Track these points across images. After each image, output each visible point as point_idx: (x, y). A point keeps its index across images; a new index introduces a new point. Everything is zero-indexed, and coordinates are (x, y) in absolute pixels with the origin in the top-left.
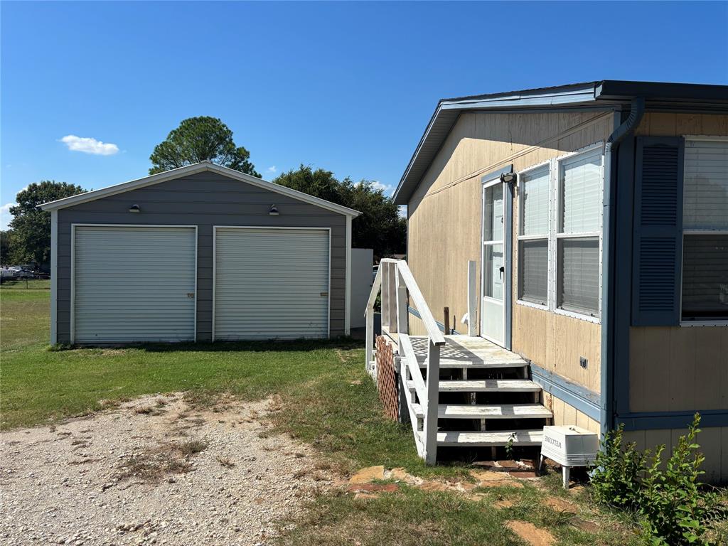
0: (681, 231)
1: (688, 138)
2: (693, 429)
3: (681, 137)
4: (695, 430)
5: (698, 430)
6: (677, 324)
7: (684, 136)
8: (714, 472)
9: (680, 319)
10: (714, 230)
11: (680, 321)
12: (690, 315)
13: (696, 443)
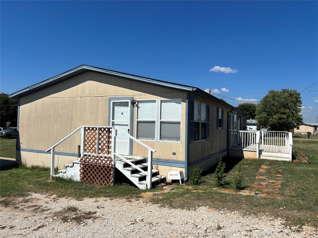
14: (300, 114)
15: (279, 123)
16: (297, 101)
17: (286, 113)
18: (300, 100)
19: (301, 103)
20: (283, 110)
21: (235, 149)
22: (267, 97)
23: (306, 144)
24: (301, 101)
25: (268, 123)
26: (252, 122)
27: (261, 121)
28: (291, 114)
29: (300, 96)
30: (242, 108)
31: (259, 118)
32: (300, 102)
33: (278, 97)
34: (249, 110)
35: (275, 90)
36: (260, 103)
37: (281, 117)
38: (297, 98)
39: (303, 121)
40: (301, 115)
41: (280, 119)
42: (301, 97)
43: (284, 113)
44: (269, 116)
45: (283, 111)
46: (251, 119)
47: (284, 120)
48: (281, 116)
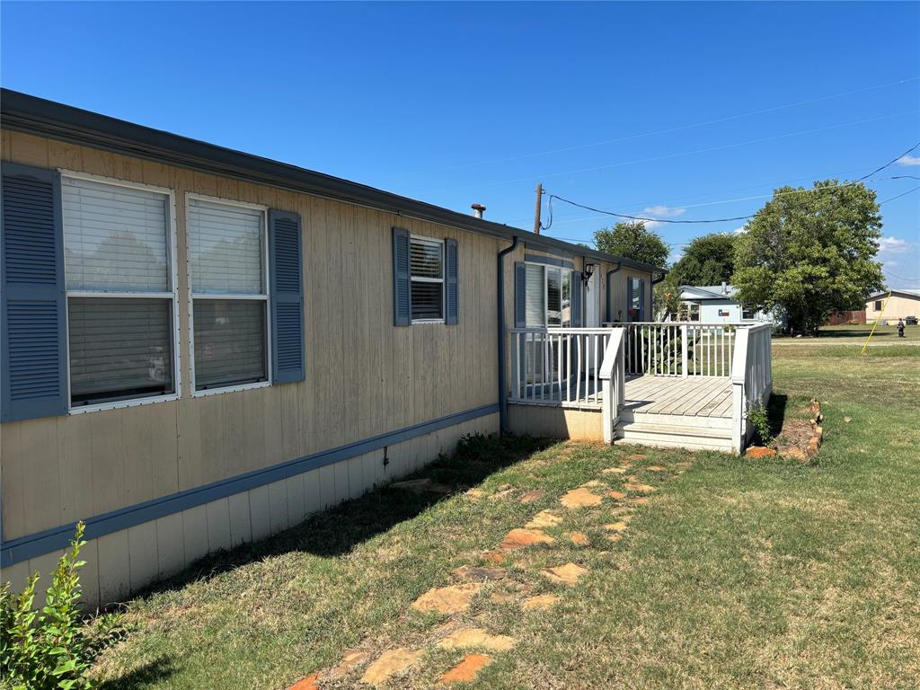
0: (63, 293)
1: (65, 173)
2: (76, 544)
3: (56, 170)
4: (79, 543)
5: (83, 542)
6: (65, 413)
7: (59, 170)
8: (122, 584)
9: (70, 405)
10: (106, 291)
11: (70, 408)
12: (80, 399)
13: (81, 560)
14: (874, 260)
15: (807, 291)
16: (866, 219)
17: (829, 260)
18: (877, 216)
19: (880, 226)
20: (819, 252)
21: (533, 401)
22: (769, 210)
23: (878, 359)
24: (879, 218)
25: (772, 294)
26: (727, 293)
27: (750, 289)
28: (844, 262)
29: (876, 202)
30: (704, 251)
31: (744, 281)
32: (876, 222)
33: (802, 206)
34: (724, 257)
35: (795, 186)
36: (746, 232)
37: (810, 273)
38: (864, 210)
39: (884, 283)
40: (878, 266)
41: (810, 278)
42: (879, 206)
43: (824, 261)
44: (775, 272)
45: (816, 255)
46: (724, 283)
47: (821, 284)
48: (809, 270)
